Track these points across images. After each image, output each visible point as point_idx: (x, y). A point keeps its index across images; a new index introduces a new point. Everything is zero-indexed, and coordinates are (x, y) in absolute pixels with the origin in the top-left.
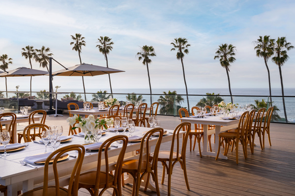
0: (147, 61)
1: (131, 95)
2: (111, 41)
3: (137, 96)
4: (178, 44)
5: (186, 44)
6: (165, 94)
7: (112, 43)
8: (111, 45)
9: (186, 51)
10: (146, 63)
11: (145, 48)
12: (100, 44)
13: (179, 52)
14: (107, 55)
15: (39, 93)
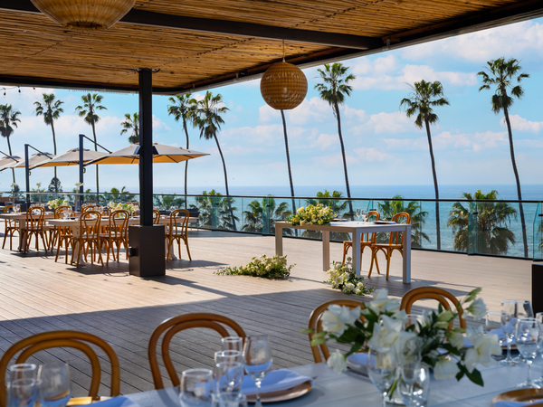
0: (427, 117)
1: (391, 202)
2: (347, 73)
3: (406, 205)
4: (498, 75)
5: (518, 73)
6: (469, 199)
7: (351, 77)
8: (350, 83)
9: (517, 91)
10: (424, 123)
11: (423, 87)
12: (321, 81)
13: (499, 93)
14: (339, 105)
15: (200, 198)
